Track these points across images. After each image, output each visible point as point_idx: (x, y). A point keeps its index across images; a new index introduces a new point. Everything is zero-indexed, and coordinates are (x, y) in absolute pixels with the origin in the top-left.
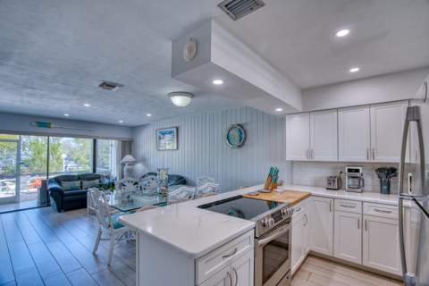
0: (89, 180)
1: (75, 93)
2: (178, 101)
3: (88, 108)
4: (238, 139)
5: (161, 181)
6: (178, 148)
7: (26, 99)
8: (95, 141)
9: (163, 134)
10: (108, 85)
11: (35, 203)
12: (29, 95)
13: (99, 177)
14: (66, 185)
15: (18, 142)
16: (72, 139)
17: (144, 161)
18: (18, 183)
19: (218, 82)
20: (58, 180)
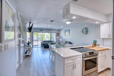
0: (50, 42)
1: (46, 23)
2: (68, 23)
3: (49, 26)
4: (85, 32)
5: (64, 43)
6: (69, 35)
7: (38, 25)
8: (51, 33)
9: (66, 31)
10: (52, 21)
11: (40, 46)
12: (39, 25)
13: (52, 41)
14: (45, 43)
15: (38, 34)
16: (47, 33)
17: (61, 38)
18: (38, 42)
19: (74, 18)
20: (44, 42)
